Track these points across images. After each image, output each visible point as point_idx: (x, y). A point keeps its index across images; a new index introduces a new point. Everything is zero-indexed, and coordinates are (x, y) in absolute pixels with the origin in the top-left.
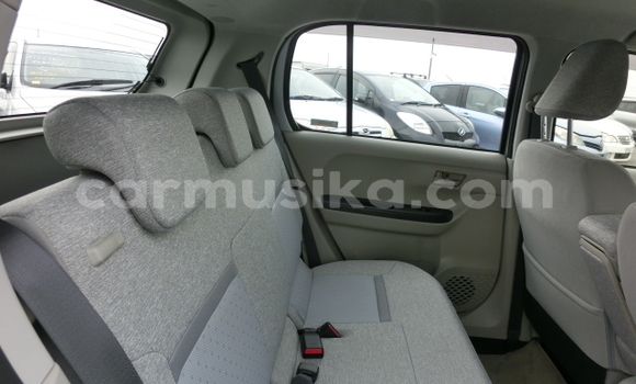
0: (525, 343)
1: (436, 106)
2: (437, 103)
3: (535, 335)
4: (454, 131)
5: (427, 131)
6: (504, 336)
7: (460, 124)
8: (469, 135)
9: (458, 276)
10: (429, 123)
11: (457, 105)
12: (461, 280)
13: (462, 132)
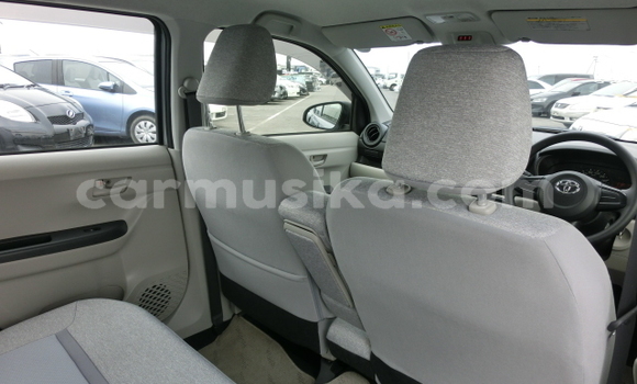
0: (228, 322)
1: (28, 87)
2: (30, 83)
3: (237, 311)
4: (61, 114)
5: (27, 118)
6: (209, 325)
7: (66, 105)
8: (80, 116)
9: (150, 287)
10: (28, 108)
11: (53, 83)
12: (155, 290)
13: (71, 115)
